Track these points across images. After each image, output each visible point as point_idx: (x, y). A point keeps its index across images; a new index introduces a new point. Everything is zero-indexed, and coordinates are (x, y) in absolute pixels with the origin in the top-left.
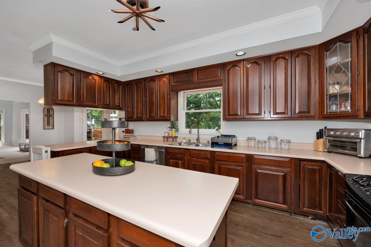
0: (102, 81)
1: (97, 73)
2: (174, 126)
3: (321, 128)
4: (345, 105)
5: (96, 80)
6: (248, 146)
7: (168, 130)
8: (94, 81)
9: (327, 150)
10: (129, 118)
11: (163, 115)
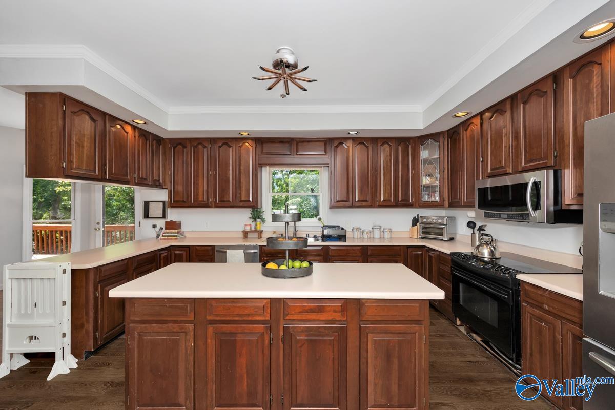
0: (137, 134)
1: (133, 121)
2: (257, 215)
3: (414, 216)
4: (434, 195)
5: (127, 133)
6: (354, 238)
7: (250, 221)
8: (125, 134)
9: (420, 237)
10: (177, 202)
11: (245, 200)
